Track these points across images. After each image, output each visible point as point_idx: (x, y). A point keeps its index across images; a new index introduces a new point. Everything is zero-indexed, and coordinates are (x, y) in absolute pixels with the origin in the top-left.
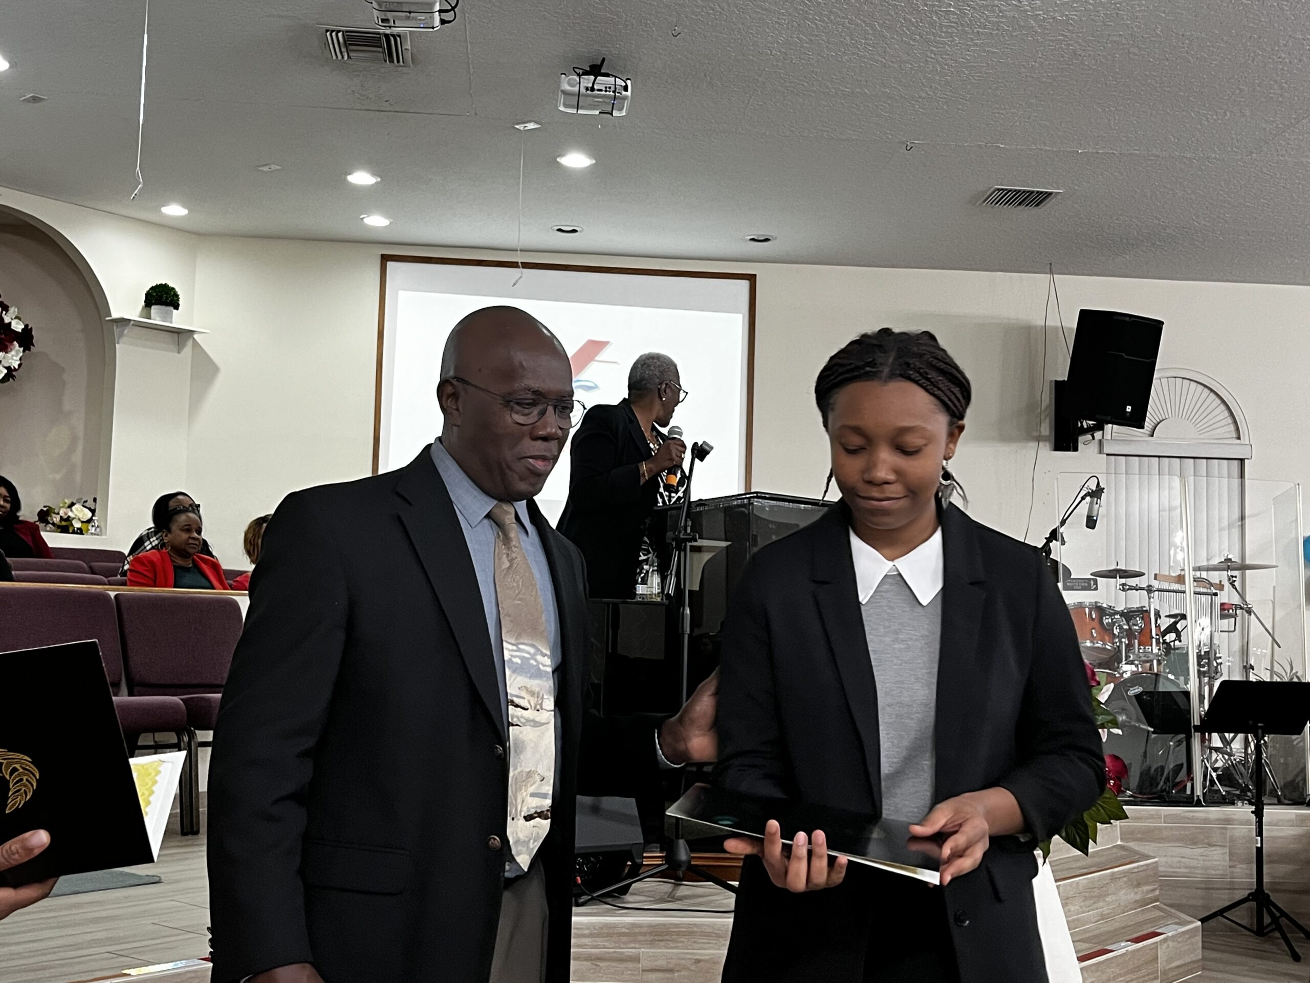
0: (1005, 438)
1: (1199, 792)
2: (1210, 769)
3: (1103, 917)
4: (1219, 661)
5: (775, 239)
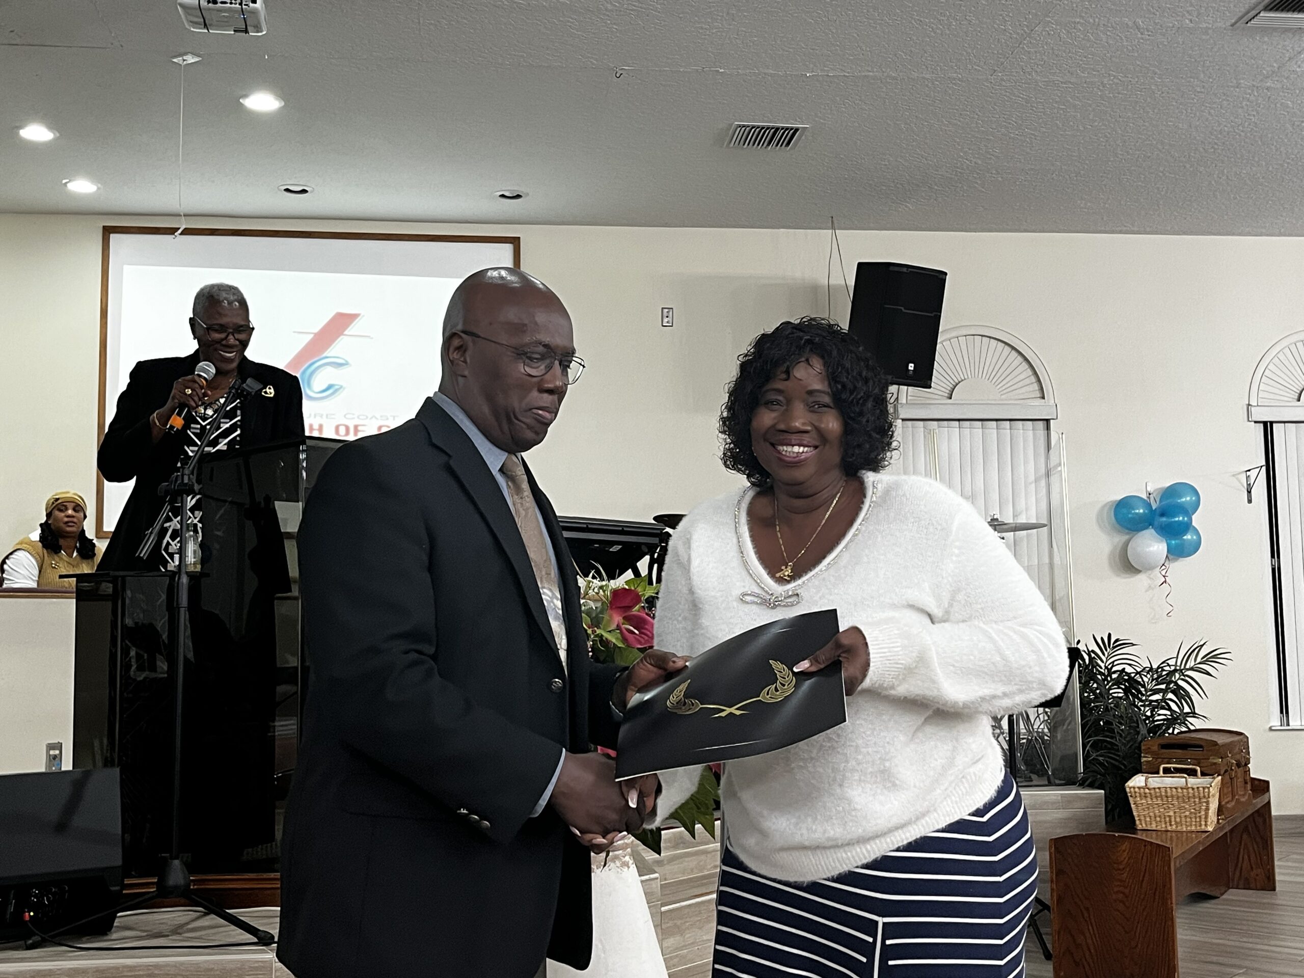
5: (527, 194)
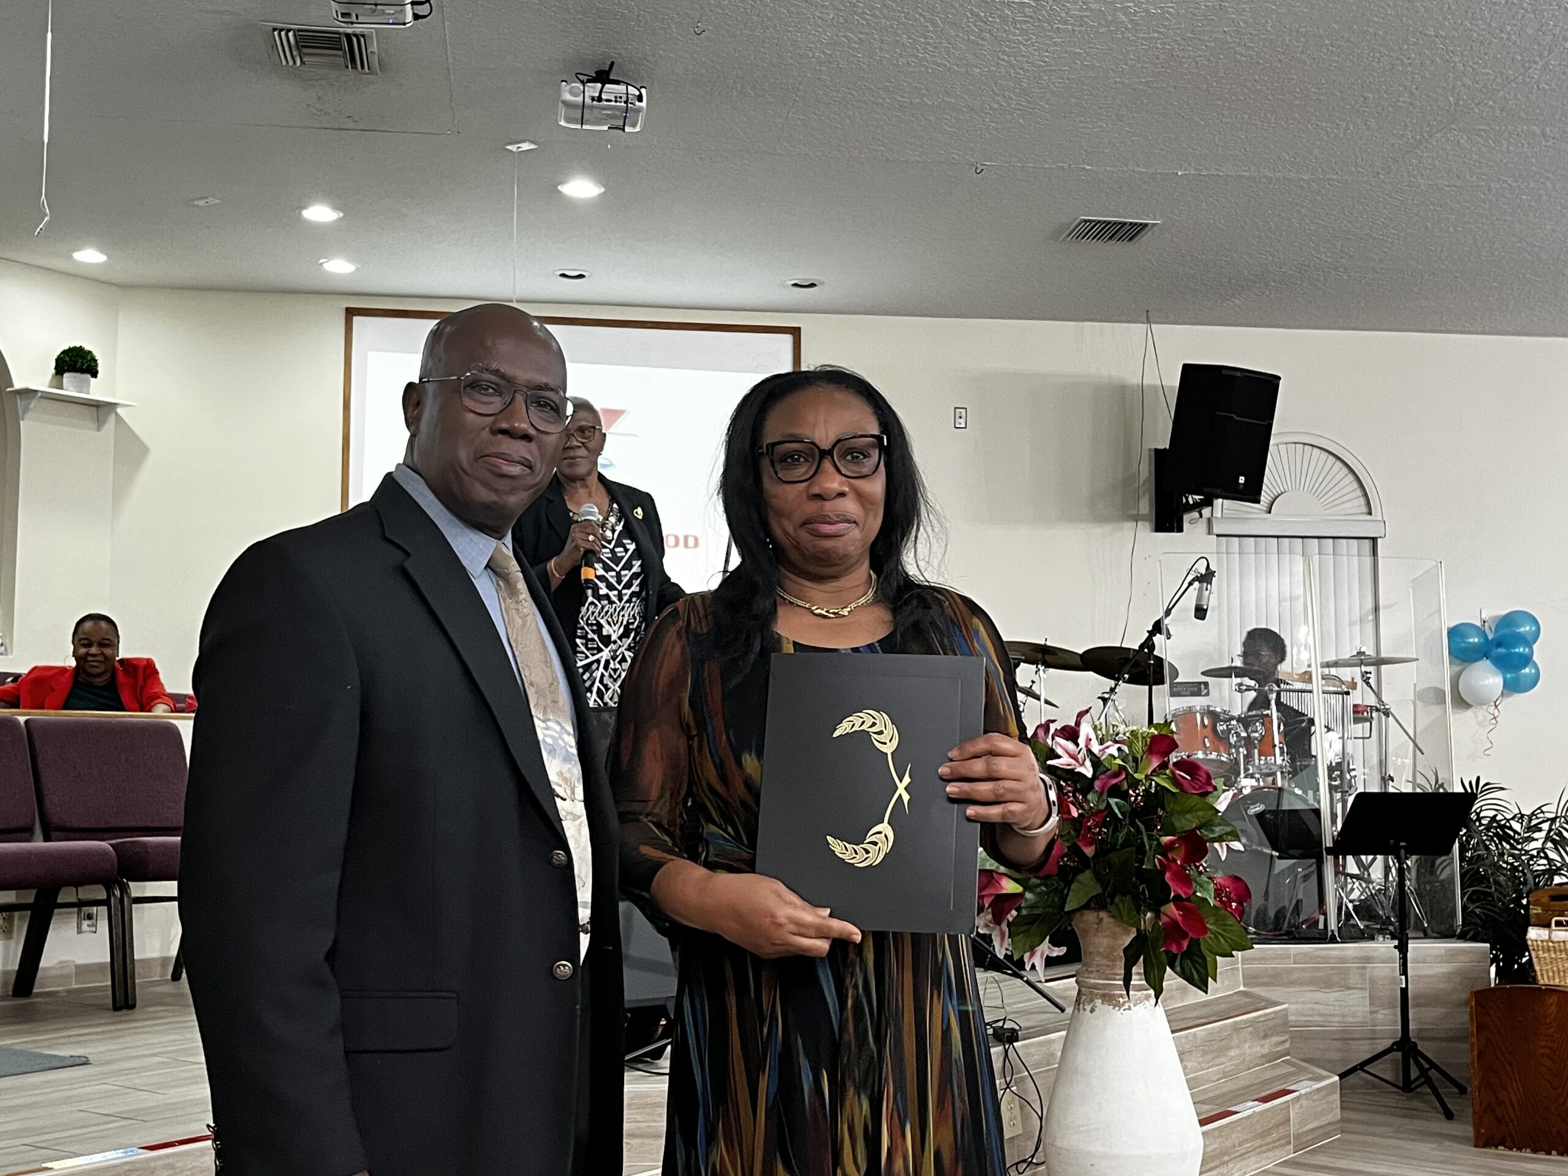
0: (1099, 519)
1: (1333, 925)
2: (1345, 899)
3: (1225, 1074)
4: (1353, 773)
5: (823, 283)
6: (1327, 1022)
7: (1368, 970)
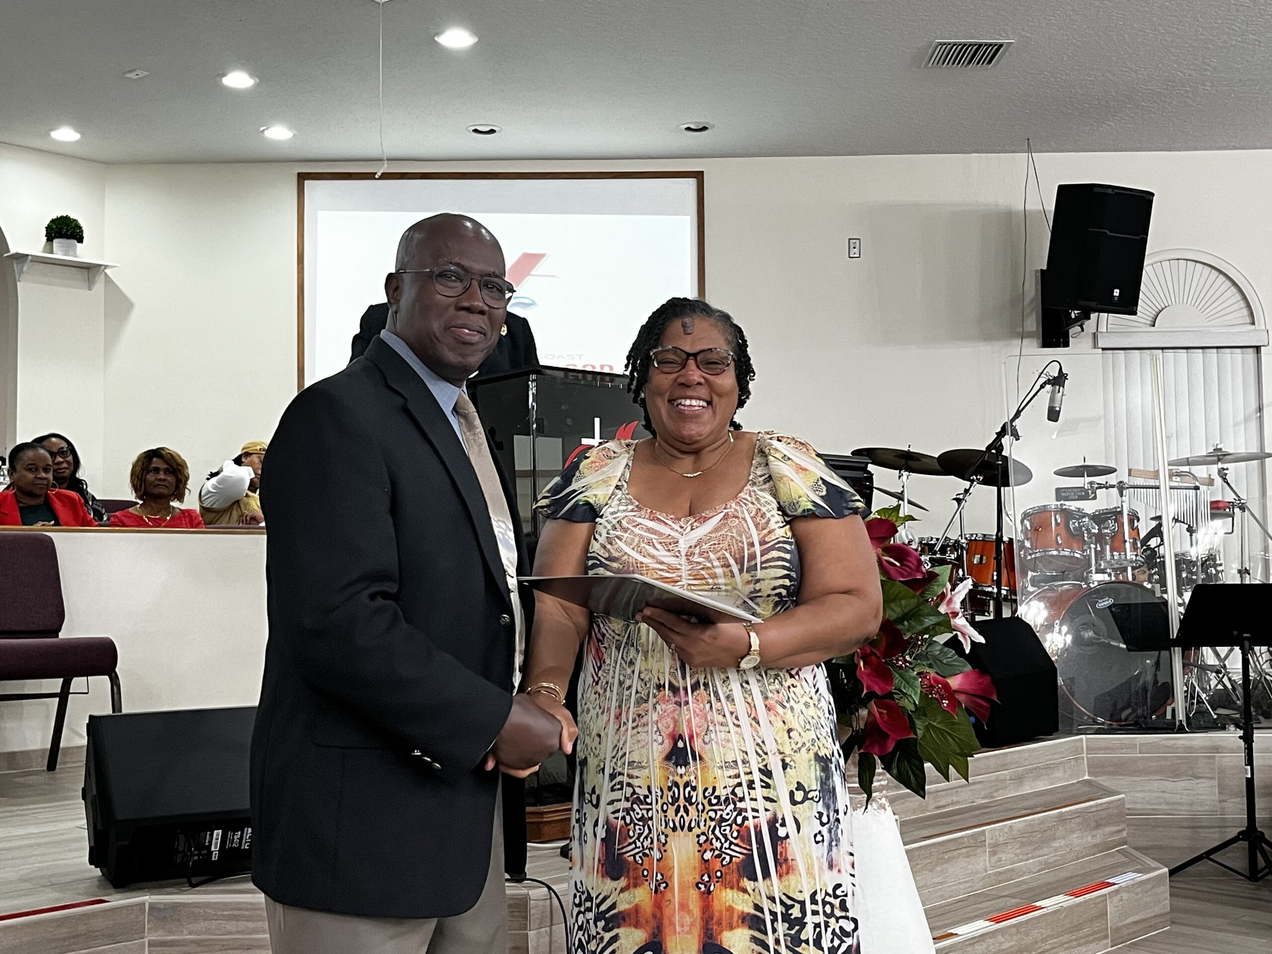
1: (1181, 716)
2: (1197, 688)
3: (1047, 865)
5: (714, 126)
6: (1176, 810)
7: (1217, 759)
